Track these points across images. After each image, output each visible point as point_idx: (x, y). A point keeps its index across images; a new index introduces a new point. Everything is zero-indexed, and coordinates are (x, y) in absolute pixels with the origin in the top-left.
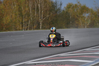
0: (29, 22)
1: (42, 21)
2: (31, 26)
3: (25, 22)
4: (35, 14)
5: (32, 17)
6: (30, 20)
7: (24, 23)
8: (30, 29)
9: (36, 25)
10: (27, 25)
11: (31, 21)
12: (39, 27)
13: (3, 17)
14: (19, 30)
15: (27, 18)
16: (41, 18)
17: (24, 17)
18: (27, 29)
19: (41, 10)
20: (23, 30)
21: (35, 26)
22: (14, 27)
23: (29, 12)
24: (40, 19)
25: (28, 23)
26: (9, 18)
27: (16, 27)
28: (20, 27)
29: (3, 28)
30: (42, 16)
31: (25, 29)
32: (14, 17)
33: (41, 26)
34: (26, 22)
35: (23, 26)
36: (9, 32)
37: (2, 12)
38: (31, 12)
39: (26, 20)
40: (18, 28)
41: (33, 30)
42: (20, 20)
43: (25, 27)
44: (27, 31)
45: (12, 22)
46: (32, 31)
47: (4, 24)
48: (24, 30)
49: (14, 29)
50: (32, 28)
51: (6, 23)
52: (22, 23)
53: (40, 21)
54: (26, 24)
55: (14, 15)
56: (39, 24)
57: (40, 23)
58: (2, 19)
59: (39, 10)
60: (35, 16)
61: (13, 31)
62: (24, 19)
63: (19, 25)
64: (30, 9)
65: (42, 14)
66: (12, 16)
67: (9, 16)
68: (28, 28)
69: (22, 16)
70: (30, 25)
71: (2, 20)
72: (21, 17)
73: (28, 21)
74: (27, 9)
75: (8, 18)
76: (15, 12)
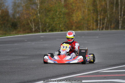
0: (106, 20)
1: (122, 19)
2: (108, 25)
3: (100, 20)
4: (113, 10)
5: (110, 13)
6: (106, 18)
7: (99, 22)
8: (107, 28)
9: (114, 23)
10: (103, 24)
11: (108, 19)
12: (118, 27)
13: (73, 13)
14: (93, 29)
15: (103, 15)
16: (121, 15)
17: (99, 13)
18: (102, 29)
19: (121, 5)
20: (97, 30)
21: (113, 26)
22: (86, 25)
23: (105, 7)
24: (120, 17)
25: (104, 22)
26: (80, 14)
27: (89, 26)
28: (93, 26)
29: (72, 26)
30: (122, 12)
31: (101, 29)
32: (87, 14)
33: (120, 25)
34: (102, 20)
35: (97, 25)
36: (79, 31)
37: (72, 7)
38: (108, 7)
39: (102, 17)
40: (91, 27)
41: (111, 30)
42: (95, 17)
43: (100, 26)
44: (102, 31)
45: (84, 19)
46: (109, 31)
47: (74, 22)
48: (99, 30)
49: (87, 28)
50: (109, 27)
51: (76, 20)
52: (97, 21)
53: (120, 20)
54: (101, 23)
55: (87, 10)
56: (118, 23)
57: (120, 22)
58: (71, 14)
59: (118, 5)
60: (113, 13)
61: (85, 30)
62: (99, 16)
63: (93, 23)
64: (108, 4)
65: (123, 10)
66: (84, 11)
67: (80, 12)
68: (105, 27)
69: (97, 12)
70: (106, 24)
71: (71, 16)
72: (95, 14)
73: (104, 19)
74: (103, 3)
75: (78, 15)
76: (89, 7)
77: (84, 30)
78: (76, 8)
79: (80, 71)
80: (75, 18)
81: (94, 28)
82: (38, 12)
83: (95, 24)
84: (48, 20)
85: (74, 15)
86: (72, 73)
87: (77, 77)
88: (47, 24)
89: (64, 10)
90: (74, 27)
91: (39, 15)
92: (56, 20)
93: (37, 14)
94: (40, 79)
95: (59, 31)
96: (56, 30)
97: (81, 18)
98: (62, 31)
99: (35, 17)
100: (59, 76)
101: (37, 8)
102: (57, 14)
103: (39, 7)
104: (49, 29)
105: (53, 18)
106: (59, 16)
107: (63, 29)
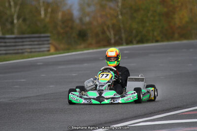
13: (174, 13)
22: (196, 31)
26: (185, 14)
29: (174, 33)
37: (172, 3)
45: (192, 22)
47: (177, 26)
51: (179, 24)
58: (172, 15)
61: (194, 39)
66: (191, 9)
67: (185, 11)
71: (172, 18)
75: (183, 15)
77: (192, 39)
78: (180, 4)
79: (187, 105)
82: (119, 13)
84: (135, 26)
85: (176, 16)
86: (175, 108)
87: (183, 114)
88: (134, 32)
89: (160, 9)
90: (176, 35)
91: (120, 17)
92: (147, 24)
93: (118, 16)
94: (126, 119)
95: (152, 42)
96: (147, 41)
97: (187, 19)
98: (157, 41)
99: (115, 21)
100: (155, 112)
101: (118, 6)
102: (149, 15)
103: (120, 4)
104: (138, 38)
105: (143, 22)
106: (152, 18)
107: (159, 38)
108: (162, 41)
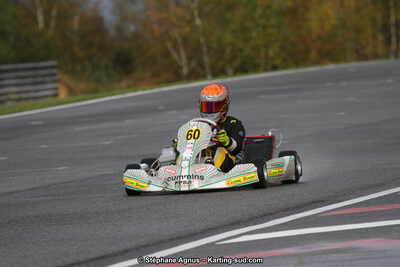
3: (397, 26)
13: (307, 9)
14: (376, 56)
17: (392, 3)
20: (389, 58)
22: (353, 45)
26: (330, 12)
27: (363, 47)
28: (376, 46)
29: (307, 51)
32: (353, 6)
35: (388, 41)
36: (331, 67)
40: (369, 50)
42: (379, 17)
43: (398, 43)
45: (344, 25)
47: (314, 36)
48: (396, 56)
49: (355, 55)
51: (319, 31)
52: (386, 29)
58: (303, 14)
61: (351, 61)
62: (392, 12)
63: (374, 37)
67: (330, 3)
71: (304, 20)
72: (379, 6)
75: (326, 12)
77: (346, 60)
80: (314, 26)
81: (380, 50)
82: (196, 13)
83: (381, 37)
84: (228, 37)
85: (311, 15)
86: (312, 203)
88: (228, 50)
90: (313, 54)
91: (198, 22)
92: (254, 34)
93: (192, 21)
94: (212, 229)
95: (266, 70)
96: (256, 68)
97: (334, 21)
98: (275, 68)
99: (187, 29)
100: (271, 214)
102: (257, 15)
104: (236, 64)
105: (244, 30)
106: (262, 22)
107: (278, 62)
108: (285, 67)
